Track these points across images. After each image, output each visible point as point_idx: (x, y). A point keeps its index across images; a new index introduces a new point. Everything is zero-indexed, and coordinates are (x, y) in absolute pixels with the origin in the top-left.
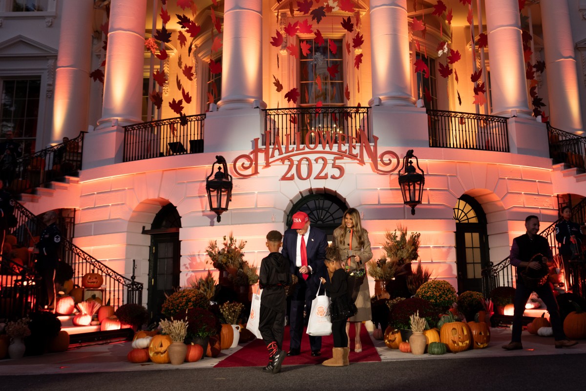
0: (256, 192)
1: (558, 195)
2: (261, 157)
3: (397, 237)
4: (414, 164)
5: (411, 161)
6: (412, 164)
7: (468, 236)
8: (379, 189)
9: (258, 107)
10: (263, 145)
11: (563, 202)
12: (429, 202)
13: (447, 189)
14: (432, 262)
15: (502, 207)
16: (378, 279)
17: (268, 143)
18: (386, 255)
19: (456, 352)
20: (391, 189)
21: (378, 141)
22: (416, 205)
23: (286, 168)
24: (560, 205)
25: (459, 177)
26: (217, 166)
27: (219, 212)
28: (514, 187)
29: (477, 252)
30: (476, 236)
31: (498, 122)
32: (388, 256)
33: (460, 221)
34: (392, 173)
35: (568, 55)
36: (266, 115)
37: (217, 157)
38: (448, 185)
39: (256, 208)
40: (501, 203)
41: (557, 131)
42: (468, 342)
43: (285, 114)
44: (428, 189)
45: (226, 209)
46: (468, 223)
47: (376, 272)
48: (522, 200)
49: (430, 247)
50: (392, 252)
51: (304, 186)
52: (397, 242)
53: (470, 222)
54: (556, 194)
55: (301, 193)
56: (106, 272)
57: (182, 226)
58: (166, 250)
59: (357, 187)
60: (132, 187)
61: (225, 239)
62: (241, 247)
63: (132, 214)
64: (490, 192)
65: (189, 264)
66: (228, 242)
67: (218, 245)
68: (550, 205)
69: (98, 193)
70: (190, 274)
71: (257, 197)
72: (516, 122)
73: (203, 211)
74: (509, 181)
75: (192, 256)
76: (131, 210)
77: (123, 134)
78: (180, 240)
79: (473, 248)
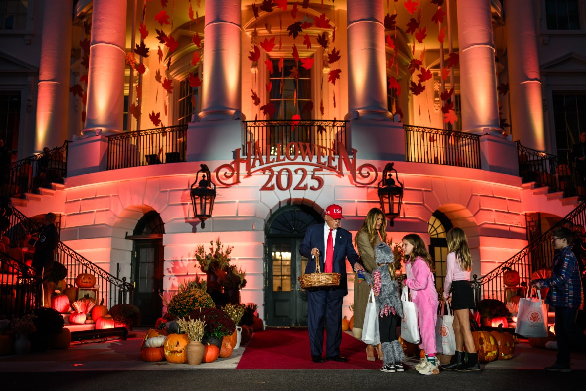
0: (237, 201)
1: (526, 213)
2: (243, 166)
4: (394, 178)
5: (390, 174)
6: (392, 177)
7: (436, 250)
8: (356, 201)
9: (239, 119)
10: (243, 155)
11: (531, 220)
12: (404, 215)
13: (422, 203)
15: (474, 223)
17: (248, 153)
20: (368, 202)
21: (357, 154)
22: (394, 218)
23: (266, 178)
24: (528, 223)
25: (433, 192)
26: (201, 174)
27: (203, 219)
28: (486, 204)
31: (471, 139)
34: (369, 186)
35: (533, 77)
36: (246, 127)
37: (202, 165)
38: (423, 199)
39: (237, 216)
40: (473, 219)
41: (528, 150)
42: (495, 352)
44: (404, 203)
45: (210, 216)
46: (437, 239)
48: (493, 217)
51: (284, 196)
53: (439, 237)
54: (524, 213)
55: (280, 203)
56: (99, 273)
57: (165, 232)
58: (147, 255)
59: (335, 199)
60: (116, 194)
61: (212, 244)
62: (228, 252)
63: (116, 220)
64: (463, 207)
65: (173, 268)
66: (215, 247)
67: (205, 250)
68: (519, 223)
69: (83, 200)
70: (173, 278)
71: (238, 206)
72: (489, 140)
73: (186, 219)
74: (481, 197)
75: (175, 262)
76: (115, 215)
77: (107, 144)
78: (163, 245)
79: (442, 262)
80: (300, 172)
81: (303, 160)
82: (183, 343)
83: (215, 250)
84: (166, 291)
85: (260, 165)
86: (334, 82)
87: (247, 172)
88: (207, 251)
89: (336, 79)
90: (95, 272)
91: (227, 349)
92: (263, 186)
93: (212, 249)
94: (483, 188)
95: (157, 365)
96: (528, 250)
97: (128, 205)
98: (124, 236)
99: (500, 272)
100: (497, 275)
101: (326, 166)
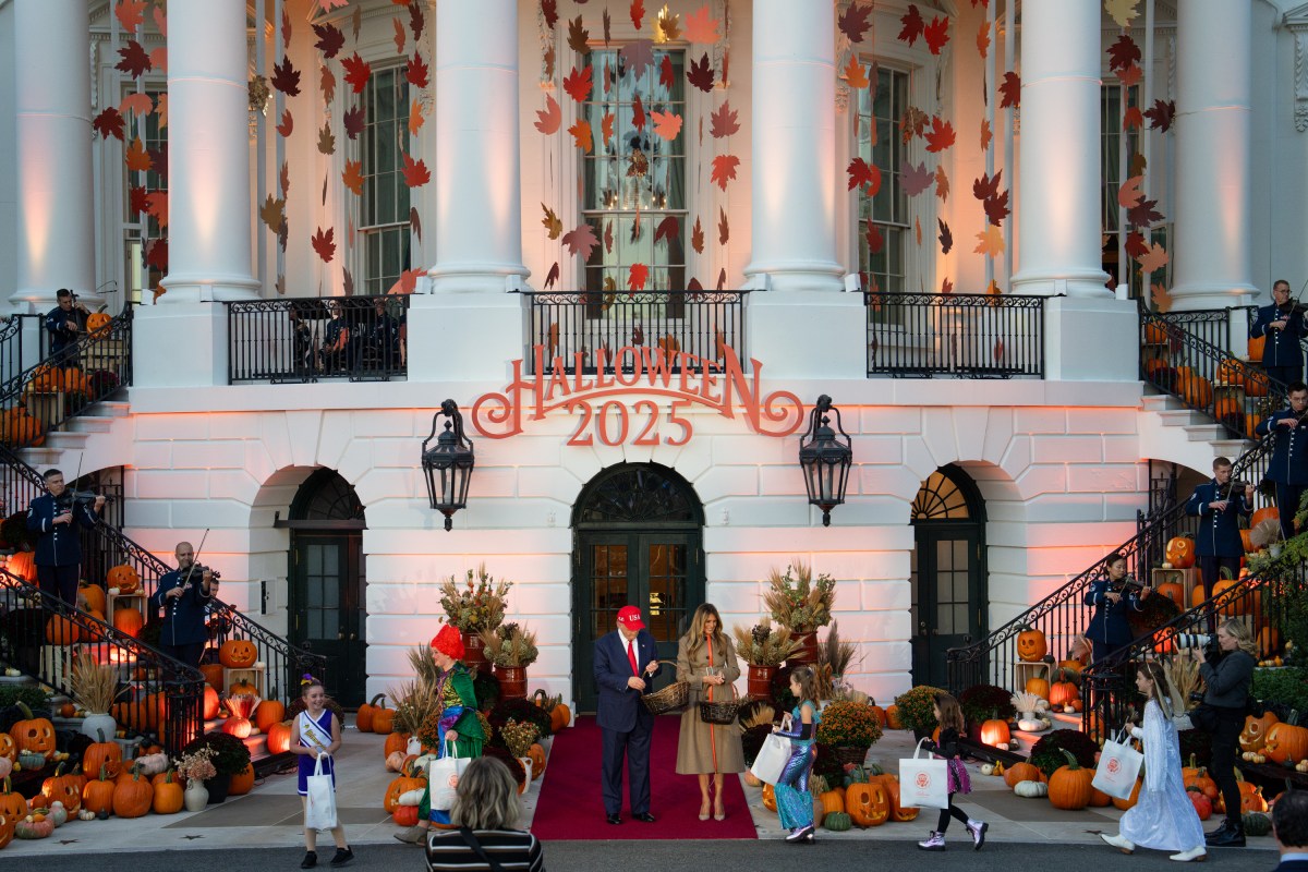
0: (516, 466)
1: (1149, 460)
3: (791, 580)
4: (833, 425)
5: (826, 417)
6: (829, 425)
7: (943, 547)
8: (760, 464)
9: (517, 290)
10: (528, 373)
11: (1160, 477)
12: (860, 488)
13: (899, 461)
14: (861, 611)
15: (1018, 494)
16: (754, 663)
18: (770, 616)
19: (865, 826)
22: (832, 506)
24: (1153, 482)
26: (443, 419)
27: (448, 511)
29: (963, 582)
30: (962, 546)
31: (1023, 307)
32: (775, 618)
33: (928, 516)
34: (786, 437)
36: (533, 305)
37: (444, 403)
38: (902, 452)
39: (516, 498)
42: (884, 813)
43: (572, 303)
44: (859, 465)
45: (461, 505)
46: (947, 519)
47: (750, 651)
49: (857, 581)
50: (783, 612)
51: (611, 457)
52: (792, 592)
53: (950, 516)
54: (1145, 459)
55: (603, 470)
56: (259, 637)
57: (367, 525)
58: (324, 559)
61: (471, 576)
62: (501, 592)
65: (385, 600)
66: (477, 581)
67: (457, 587)
68: (1130, 481)
69: (176, 440)
71: (517, 475)
73: (409, 498)
75: (389, 585)
77: (227, 318)
78: (364, 552)
79: (953, 571)
81: (652, 384)
83: (476, 589)
84: (372, 645)
86: (723, 185)
88: (463, 589)
89: (729, 178)
90: (251, 635)
93: (471, 586)
96: (1134, 546)
97: (284, 464)
98: (272, 523)
99: (1012, 632)
100: (1007, 638)
101: (698, 396)
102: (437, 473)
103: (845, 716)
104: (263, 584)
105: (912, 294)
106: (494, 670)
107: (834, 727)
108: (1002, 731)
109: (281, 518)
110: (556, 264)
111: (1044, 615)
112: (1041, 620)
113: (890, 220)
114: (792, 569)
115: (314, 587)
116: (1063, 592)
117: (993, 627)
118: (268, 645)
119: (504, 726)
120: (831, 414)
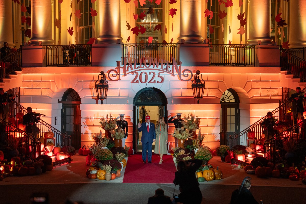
0: (119, 88)
2: (122, 70)
3: (189, 118)
4: (200, 78)
5: (198, 76)
6: (199, 78)
7: (228, 109)
8: (181, 88)
10: (122, 65)
11: (285, 92)
12: (207, 95)
13: (217, 88)
14: (207, 126)
15: (248, 96)
16: (180, 139)
17: (125, 64)
19: (208, 181)
20: (188, 89)
21: (182, 65)
24: (283, 93)
25: (224, 81)
26: (101, 76)
27: (102, 99)
28: (255, 85)
29: (233, 118)
30: (233, 109)
31: (250, 48)
33: (224, 102)
34: (188, 81)
36: (124, 47)
37: (101, 72)
38: (218, 86)
39: (119, 96)
40: (247, 94)
42: (213, 177)
43: (134, 47)
44: (207, 88)
45: (105, 98)
46: (229, 103)
47: (179, 136)
48: (260, 92)
49: (206, 118)
51: (143, 86)
52: (189, 121)
54: (281, 87)
56: (54, 131)
57: (81, 103)
58: (70, 111)
59: (170, 88)
60: (54, 80)
61: (108, 116)
63: (54, 94)
64: (241, 88)
65: (86, 122)
66: (109, 117)
68: (277, 93)
69: (33, 81)
70: (86, 127)
71: (119, 91)
72: (260, 48)
73: (92, 96)
74: (253, 82)
75: (87, 118)
76: (53, 92)
77: (46, 50)
78: (81, 110)
79: (231, 116)
80: (152, 73)
81: (154, 67)
82: (104, 173)
83: (109, 120)
84: (83, 134)
85: (131, 70)
86: (172, 16)
87: (124, 73)
88: (105, 120)
89: (174, 14)
90: (52, 130)
91: (118, 174)
92: (133, 81)
93: (108, 118)
94: (255, 77)
95: (95, 181)
96: (278, 110)
97: (60, 87)
98: (57, 102)
99: (246, 132)
100: (245, 133)
101: (166, 71)
102: (99, 90)
103: (203, 153)
104: (55, 117)
105: (221, 44)
106: (113, 140)
107: (200, 155)
108: (243, 157)
109: (59, 101)
110: (129, 37)
111: (254, 127)
112: (254, 128)
113: (215, 25)
114: (189, 115)
115: (68, 118)
116: (259, 121)
117: (241, 130)
118: (57, 133)
119: (116, 154)
120: (200, 75)
